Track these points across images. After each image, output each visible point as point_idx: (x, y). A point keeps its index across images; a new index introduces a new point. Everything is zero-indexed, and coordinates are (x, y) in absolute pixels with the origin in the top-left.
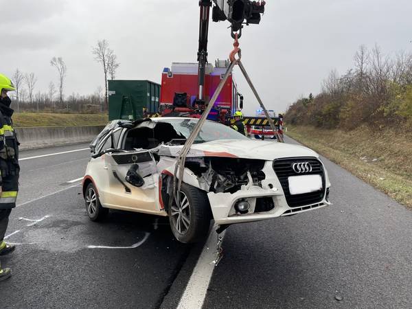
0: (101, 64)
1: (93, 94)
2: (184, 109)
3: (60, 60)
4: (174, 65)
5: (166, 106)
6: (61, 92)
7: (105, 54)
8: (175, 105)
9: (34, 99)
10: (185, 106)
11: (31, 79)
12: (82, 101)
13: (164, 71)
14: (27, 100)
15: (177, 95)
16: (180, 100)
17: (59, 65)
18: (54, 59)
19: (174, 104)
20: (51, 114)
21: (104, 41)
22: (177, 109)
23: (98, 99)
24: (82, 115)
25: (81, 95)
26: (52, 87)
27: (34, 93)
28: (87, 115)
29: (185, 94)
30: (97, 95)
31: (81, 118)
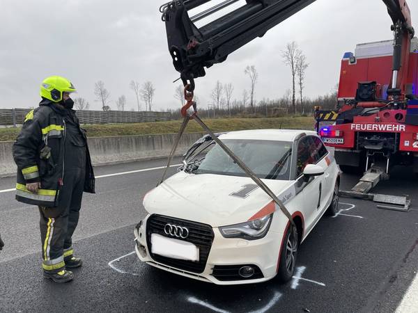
0: (290, 67)
1: (282, 97)
2: (371, 103)
3: (253, 68)
4: (359, 47)
5: (346, 101)
6: (252, 98)
7: (294, 55)
8: (359, 98)
9: (231, 106)
10: (373, 100)
11: (229, 88)
12: (271, 105)
13: (344, 57)
14: (226, 108)
15: (362, 86)
16: (365, 91)
17: (252, 73)
18: (248, 68)
19: (356, 98)
20: (240, 119)
21: (293, 43)
22: (360, 104)
23: (287, 102)
24: (269, 119)
25: (271, 99)
26: (245, 94)
27: (231, 101)
28: (272, 119)
29: (375, 83)
30: (286, 99)
31: (267, 121)
